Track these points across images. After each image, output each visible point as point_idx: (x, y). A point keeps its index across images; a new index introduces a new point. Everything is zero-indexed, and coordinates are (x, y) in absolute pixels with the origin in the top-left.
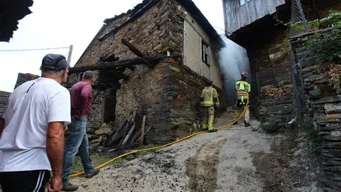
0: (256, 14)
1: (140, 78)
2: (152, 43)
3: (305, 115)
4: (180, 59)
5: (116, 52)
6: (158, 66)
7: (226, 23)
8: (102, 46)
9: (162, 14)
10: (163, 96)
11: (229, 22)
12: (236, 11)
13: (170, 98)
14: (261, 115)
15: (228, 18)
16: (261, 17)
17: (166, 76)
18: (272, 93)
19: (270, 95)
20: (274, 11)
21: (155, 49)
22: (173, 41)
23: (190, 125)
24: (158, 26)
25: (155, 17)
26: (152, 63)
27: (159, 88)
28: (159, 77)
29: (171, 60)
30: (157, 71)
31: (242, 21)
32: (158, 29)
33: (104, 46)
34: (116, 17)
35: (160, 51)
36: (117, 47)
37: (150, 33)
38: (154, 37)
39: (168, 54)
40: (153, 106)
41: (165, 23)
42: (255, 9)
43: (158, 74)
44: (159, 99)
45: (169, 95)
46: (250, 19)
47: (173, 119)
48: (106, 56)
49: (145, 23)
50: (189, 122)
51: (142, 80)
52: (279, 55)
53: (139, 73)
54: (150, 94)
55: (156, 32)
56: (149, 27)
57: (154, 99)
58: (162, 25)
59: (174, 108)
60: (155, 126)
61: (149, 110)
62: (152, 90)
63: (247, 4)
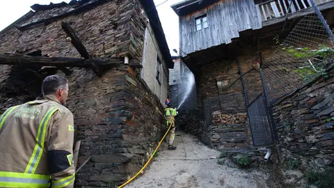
0: (213, 41)
1: (79, 87)
2: (104, 44)
3: (283, 150)
4: (138, 70)
5: (44, 48)
6: (109, 74)
7: (181, 44)
8: (24, 37)
9: (123, 12)
10: (113, 115)
11: (184, 44)
12: (192, 34)
13: (124, 119)
14: (213, 142)
15: (184, 39)
16: (217, 45)
17: (119, 88)
18: (224, 120)
19: (222, 121)
20: (229, 41)
21: (106, 52)
22: (134, 46)
23: (143, 155)
24: (115, 26)
25: (111, 14)
26: (101, 68)
27: (108, 104)
28: (110, 88)
29: (129, 69)
30: (106, 80)
31: (197, 45)
32: (115, 28)
33: (26, 37)
34: (52, 6)
35: (114, 56)
36: (47, 42)
37: (101, 32)
38: (107, 38)
39: (126, 61)
40: (95, 128)
41: (126, 22)
42: (212, 36)
43: (108, 84)
44: (106, 119)
45: (122, 115)
46: (205, 45)
47: (125, 150)
48: (27, 50)
49: (95, 19)
50: (142, 152)
51: (81, 90)
52: (226, 83)
53: (78, 79)
54: (91, 111)
55: (111, 31)
56: (101, 24)
57: (97, 118)
58: (121, 24)
59: (128, 132)
60: (96, 157)
61: (88, 132)
62: (95, 105)
63: (203, 30)
